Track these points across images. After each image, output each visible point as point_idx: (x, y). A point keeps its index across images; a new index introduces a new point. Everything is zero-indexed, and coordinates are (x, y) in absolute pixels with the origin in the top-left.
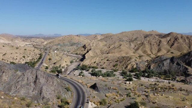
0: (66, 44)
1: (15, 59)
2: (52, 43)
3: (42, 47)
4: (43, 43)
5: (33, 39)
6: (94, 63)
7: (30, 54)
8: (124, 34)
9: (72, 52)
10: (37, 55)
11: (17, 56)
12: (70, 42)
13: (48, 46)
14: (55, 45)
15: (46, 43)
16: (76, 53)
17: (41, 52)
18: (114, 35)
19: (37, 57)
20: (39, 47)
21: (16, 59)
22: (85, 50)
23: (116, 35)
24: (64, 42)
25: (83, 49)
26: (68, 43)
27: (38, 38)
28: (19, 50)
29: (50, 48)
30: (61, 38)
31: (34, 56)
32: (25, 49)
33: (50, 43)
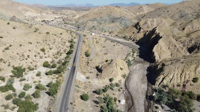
0: (104, 18)
1: (26, 57)
2: (86, 17)
3: (73, 23)
4: (75, 17)
5: (64, 11)
6: (193, 81)
7: (54, 43)
8: (186, 4)
9: (116, 33)
10: (65, 42)
11: (30, 51)
12: (109, 16)
13: (80, 21)
14: (91, 20)
15: (78, 16)
16: (123, 36)
17: (72, 36)
18: (170, 6)
19: (65, 48)
20: (70, 22)
21: (28, 56)
22: (138, 32)
23: (174, 5)
24: (101, 15)
25: (135, 30)
26: (107, 18)
27: (69, 9)
28: (37, 36)
29: (84, 25)
30: (96, 10)
31: (60, 45)
32: (48, 33)
33: (83, 17)
